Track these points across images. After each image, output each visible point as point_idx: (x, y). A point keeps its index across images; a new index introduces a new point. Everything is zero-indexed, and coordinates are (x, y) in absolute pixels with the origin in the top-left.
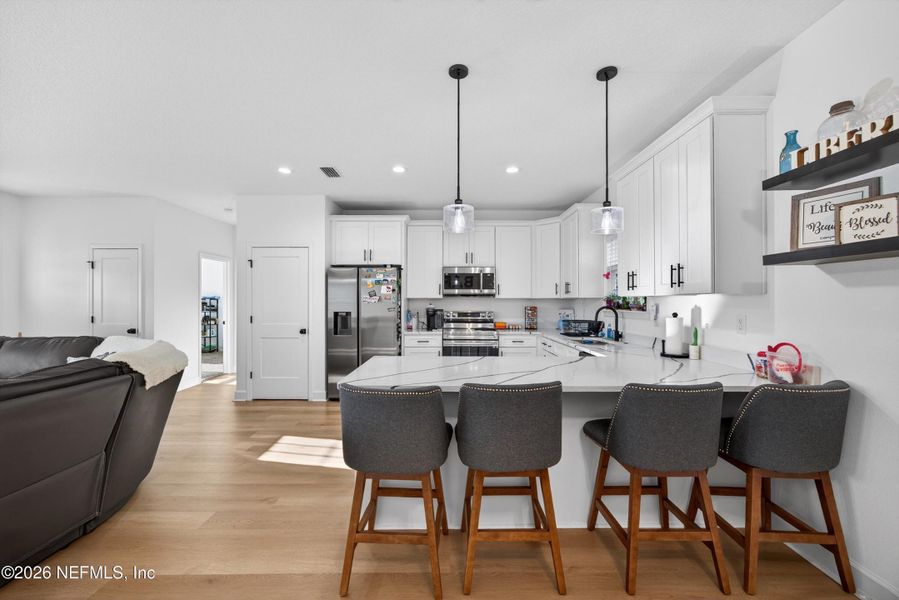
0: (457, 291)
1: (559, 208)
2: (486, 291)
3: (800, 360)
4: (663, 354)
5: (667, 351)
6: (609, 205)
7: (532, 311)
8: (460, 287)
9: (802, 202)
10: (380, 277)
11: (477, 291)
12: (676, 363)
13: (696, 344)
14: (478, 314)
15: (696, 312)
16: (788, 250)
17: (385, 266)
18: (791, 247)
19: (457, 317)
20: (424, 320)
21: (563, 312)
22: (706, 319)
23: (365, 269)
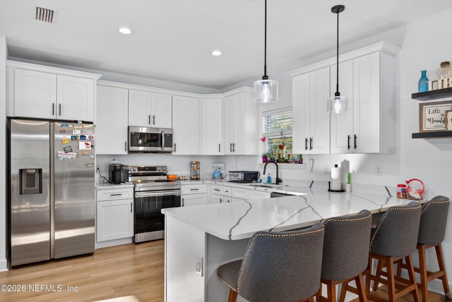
0: (141, 148)
1: (220, 88)
2: (166, 149)
3: (424, 187)
4: (330, 190)
5: (333, 188)
6: (339, 95)
7: (195, 165)
8: (143, 145)
9: (424, 107)
10: (78, 133)
11: (159, 149)
12: (339, 195)
13: (349, 183)
14: (154, 168)
15: (346, 164)
16: (418, 132)
17: (76, 122)
18: (420, 130)
19: (137, 171)
20: (107, 175)
21: (216, 165)
22: (352, 168)
23: (58, 124)
